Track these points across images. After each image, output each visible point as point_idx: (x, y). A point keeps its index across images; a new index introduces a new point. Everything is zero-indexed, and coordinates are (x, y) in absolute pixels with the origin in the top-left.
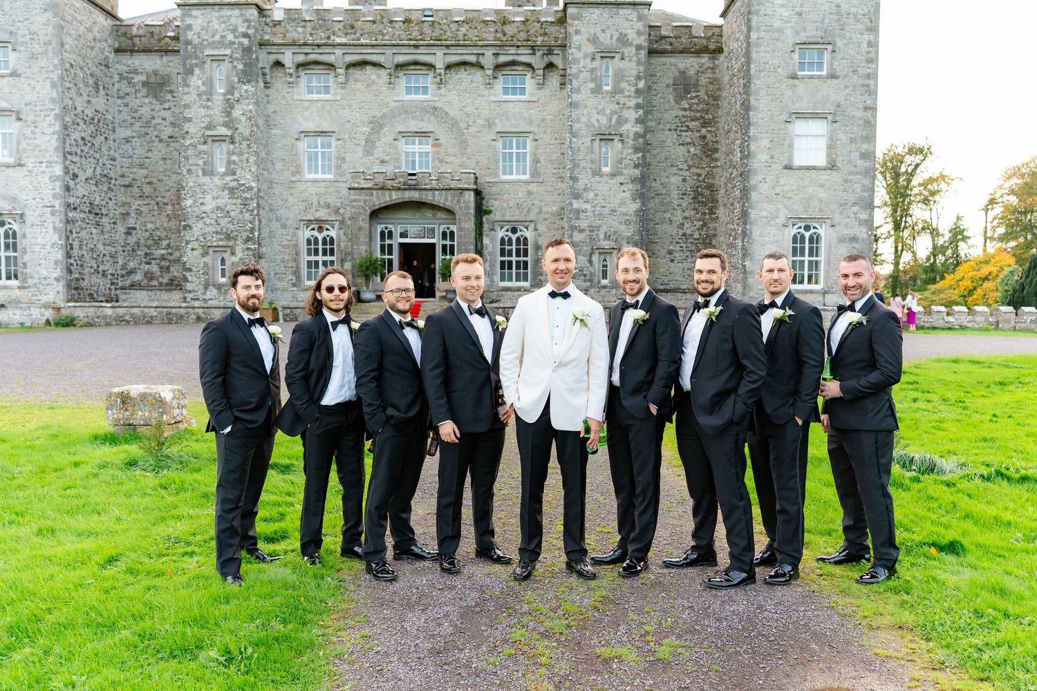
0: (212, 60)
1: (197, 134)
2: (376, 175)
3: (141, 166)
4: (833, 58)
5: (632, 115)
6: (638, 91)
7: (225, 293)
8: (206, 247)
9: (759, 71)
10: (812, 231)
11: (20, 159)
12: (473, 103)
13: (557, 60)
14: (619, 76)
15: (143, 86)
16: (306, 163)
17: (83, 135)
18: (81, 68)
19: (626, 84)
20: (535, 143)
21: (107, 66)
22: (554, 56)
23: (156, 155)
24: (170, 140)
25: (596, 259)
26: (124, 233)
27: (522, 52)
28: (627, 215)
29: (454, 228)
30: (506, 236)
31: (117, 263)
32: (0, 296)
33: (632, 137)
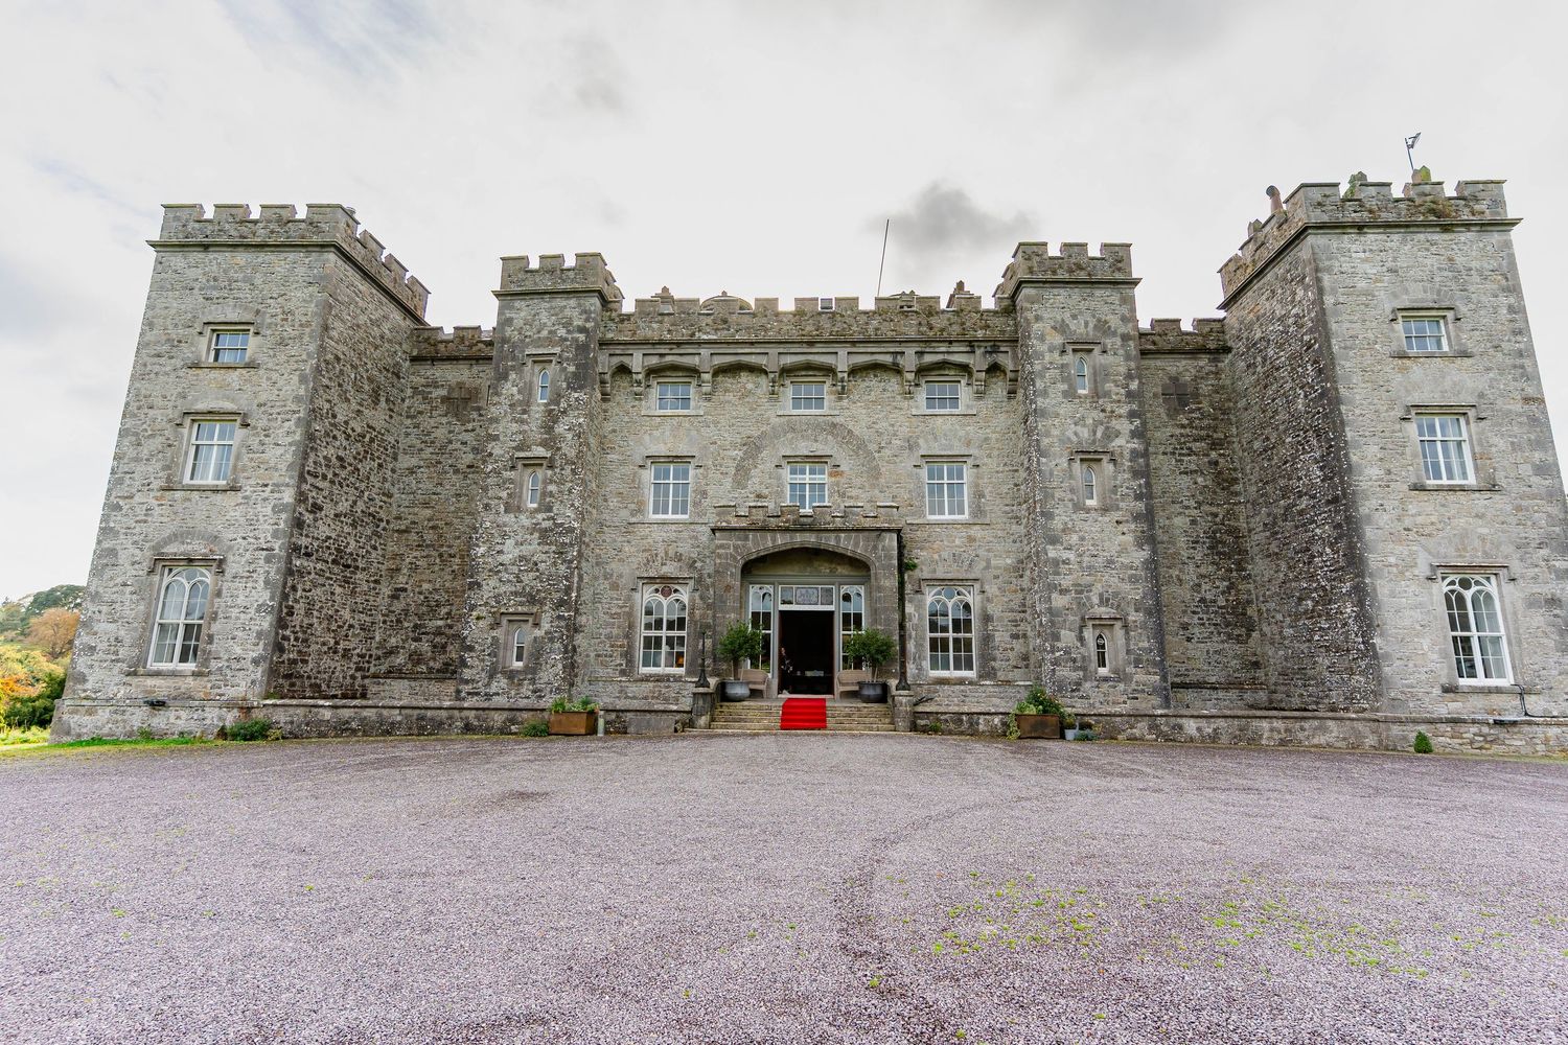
0: (535, 362)
1: (503, 456)
2: (754, 510)
3: (426, 505)
4: (1460, 329)
5: (1125, 426)
6: (1130, 394)
7: (520, 684)
8: (498, 616)
9: (1346, 348)
10: (1474, 589)
11: (235, 480)
13: (1006, 361)
14: (1100, 376)
15: (442, 402)
16: (652, 499)
17: (341, 453)
18: (354, 367)
19: (1112, 385)
20: (975, 470)
21: (397, 375)
22: (1000, 355)
23: (447, 491)
24: (468, 470)
25: (1089, 634)
26: (389, 597)
27: (955, 349)
28: (1131, 568)
29: (862, 590)
30: (938, 602)
31: (373, 638)
32: (161, 688)
33: (1127, 456)
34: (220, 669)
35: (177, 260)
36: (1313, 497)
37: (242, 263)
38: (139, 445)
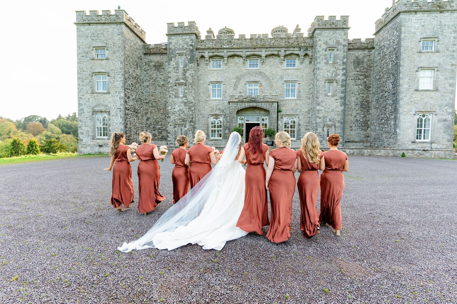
0: (179, 55)
1: (173, 82)
2: (239, 97)
3: (152, 95)
4: (438, 44)
5: (341, 72)
6: (344, 63)
8: (175, 125)
9: (405, 50)
10: (426, 117)
12: (275, 70)
13: (309, 53)
14: (336, 57)
15: (154, 67)
16: (212, 93)
17: (132, 83)
18: (132, 58)
19: (339, 60)
20: (299, 85)
21: (141, 59)
22: (308, 51)
24: (163, 86)
25: (325, 129)
26: (146, 120)
27: (296, 50)
28: (338, 112)
29: (267, 117)
30: (287, 120)
32: (101, 142)
33: (341, 81)
35: (83, 28)
36: (389, 93)
37: (100, 29)
38: (83, 81)
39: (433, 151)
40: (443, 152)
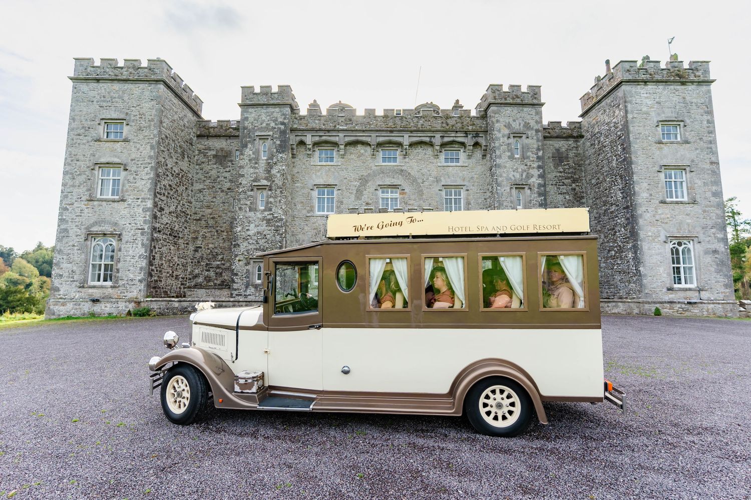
1: (247, 184)
2: (366, 211)
3: (208, 207)
4: (685, 131)
5: (536, 173)
6: (538, 158)
7: (260, 291)
8: (248, 259)
9: (636, 139)
10: (683, 246)
11: (123, 196)
12: (426, 167)
13: (482, 141)
14: (525, 149)
15: (213, 158)
16: (317, 205)
17: (170, 183)
18: (174, 141)
19: (531, 153)
20: (467, 192)
21: (191, 144)
22: (479, 138)
24: (228, 191)
26: (193, 251)
27: (459, 135)
31: (187, 270)
32: (97, 294)
33: (536, 186)
34: (124, 285)
35: (84, 87)
36: (618, 206)
37: (117, 89)
38: (74, 179)
39: (704, 305)
40: (720, 306)
